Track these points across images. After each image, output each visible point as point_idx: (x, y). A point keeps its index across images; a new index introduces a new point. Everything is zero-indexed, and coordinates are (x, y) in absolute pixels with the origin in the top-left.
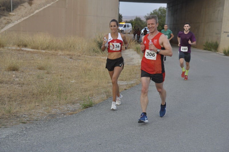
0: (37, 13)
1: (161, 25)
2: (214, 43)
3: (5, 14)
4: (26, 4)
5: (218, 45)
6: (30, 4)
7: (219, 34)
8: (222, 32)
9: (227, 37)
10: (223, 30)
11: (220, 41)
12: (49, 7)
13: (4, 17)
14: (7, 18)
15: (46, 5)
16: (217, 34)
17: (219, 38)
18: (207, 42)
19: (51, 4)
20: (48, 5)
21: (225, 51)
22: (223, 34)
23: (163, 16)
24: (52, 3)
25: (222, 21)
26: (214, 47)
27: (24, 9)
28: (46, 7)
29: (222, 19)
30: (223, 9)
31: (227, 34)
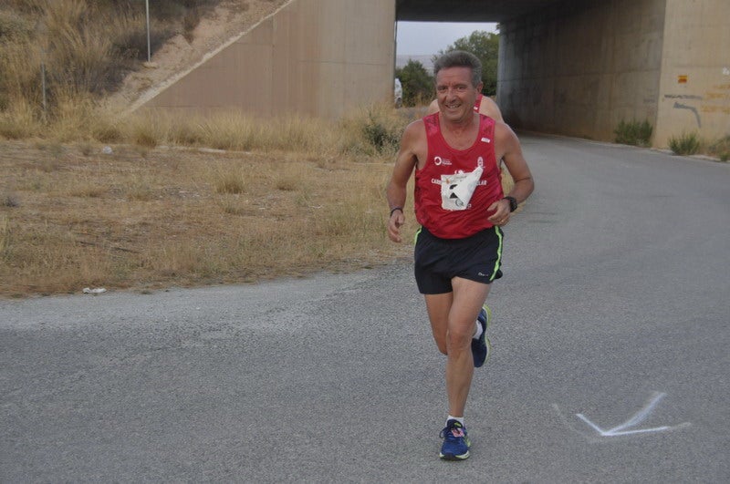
0: (208, 61)
2: (640, 125)
3: (135, 66)
4: (180, 40)
5: (652, 129)
6: (189, 38)
7: (653, 101)
8: (661, 97)
9: (675, 109)
10: (663, 90)
11: (656, 118)
12: (235, 43)
13: (133, 74)
14: (140, 75)
15: (228, 40)
16: (645, 101)
17: (653, 113)
18: (623, 123)
19: (239, 37)
20: (233, 40)
21: (674, 142)
22: (663, 100)
24: (241, 34)
25: (659, 69)
26: (639, 135)
27: (177, 52)
28: (227, 44)
29: (659, 64)
30: (662, 37)
31: (673, 101)
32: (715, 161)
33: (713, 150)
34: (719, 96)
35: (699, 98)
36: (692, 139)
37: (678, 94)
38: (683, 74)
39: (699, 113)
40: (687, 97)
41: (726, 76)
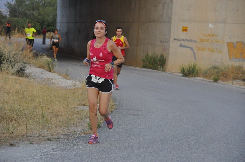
1: (39, 23)
2: (158, 57)
5: (165, 60)
7: (167, 42)
8: (172, 40)
9: (180, 48)
10: (173, 35)
11: (168, 54)
16: (161, 42)
17: (166, 49)
21: (183, 69)
22: (173, 42)
23: (41, 4)
25: (170, 22)
26: (158, 63)
29: (170, 19)
31: (179, 43)
32: (209, 81)
33: (206, 75)
34: (207, 41)
35: (195, 41)
36: (194, 67)
37: (182, 38)
38: (185, 26)
39: (195, 51)
40: (187, 40)
41: (211, 28)
